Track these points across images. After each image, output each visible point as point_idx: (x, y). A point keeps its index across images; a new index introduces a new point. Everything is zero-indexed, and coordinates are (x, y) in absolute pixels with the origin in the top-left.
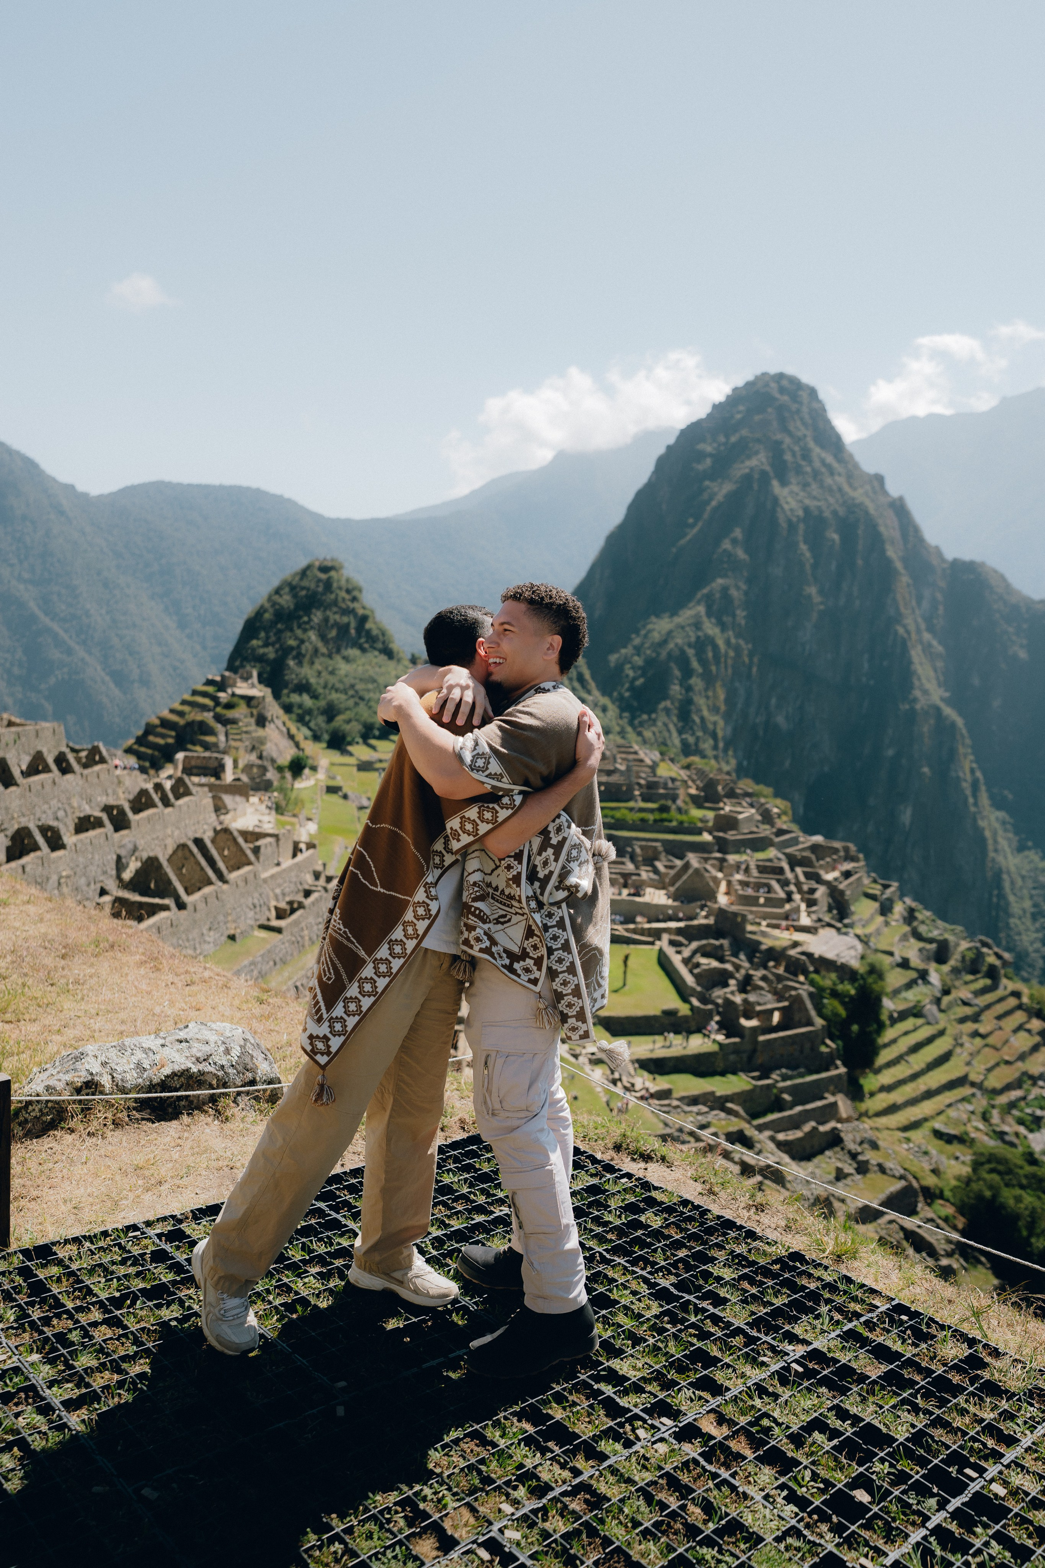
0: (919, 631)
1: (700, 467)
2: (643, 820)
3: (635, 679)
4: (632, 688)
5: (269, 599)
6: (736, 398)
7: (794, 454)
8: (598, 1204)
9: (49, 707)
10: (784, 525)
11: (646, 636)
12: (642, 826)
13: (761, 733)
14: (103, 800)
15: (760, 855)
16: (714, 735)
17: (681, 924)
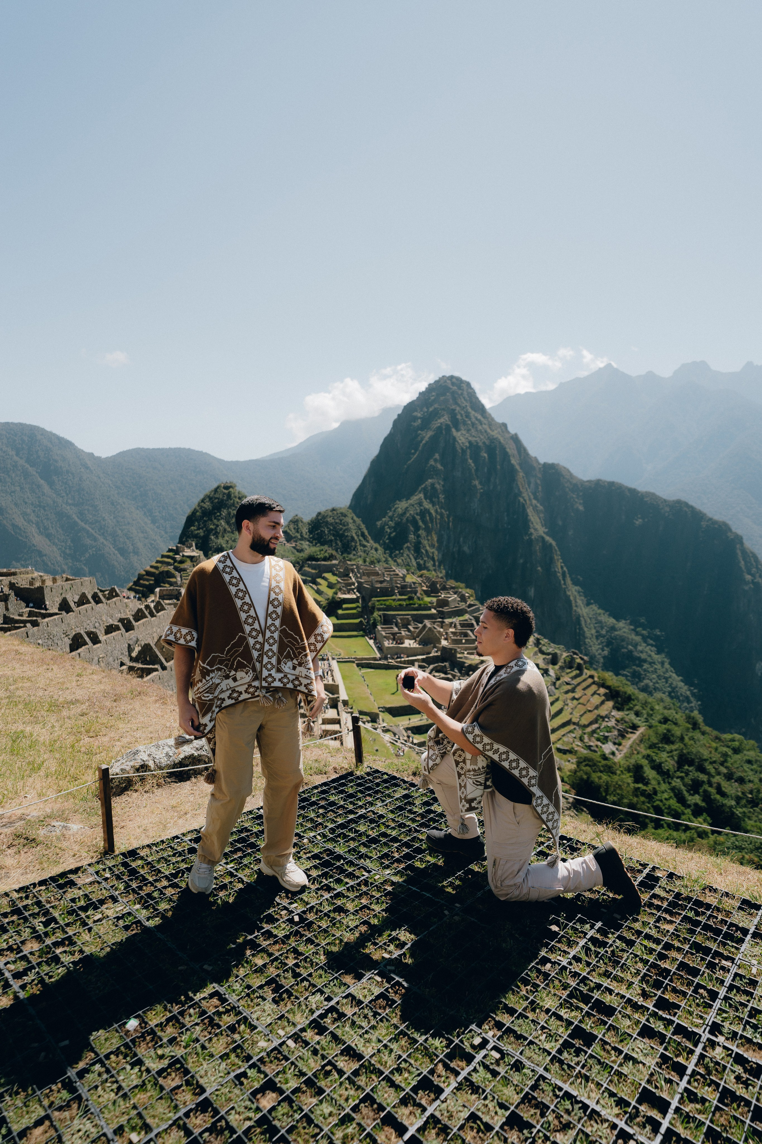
0: (530, 500)
1: (416, 424)
2: (400, 605)
3: (391, 533)
4: (389, 538)
5: (199, 505)
6: (431, 388)
7: (462, 416)
8: (410, 803)
9: (86, 569)
10: (460, 451)
11: (395, 511)
12: (400, 608)
13: (456, 556)
14: (119, 616)
15: (461, 618)
16: (433, 559)
17: (424, 657)
